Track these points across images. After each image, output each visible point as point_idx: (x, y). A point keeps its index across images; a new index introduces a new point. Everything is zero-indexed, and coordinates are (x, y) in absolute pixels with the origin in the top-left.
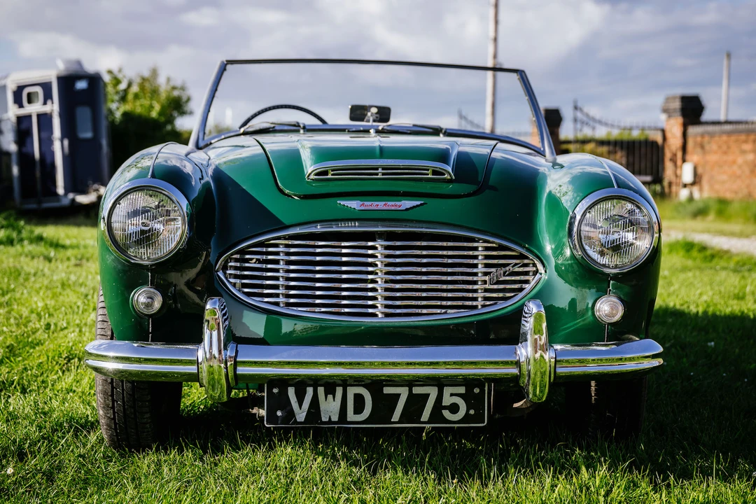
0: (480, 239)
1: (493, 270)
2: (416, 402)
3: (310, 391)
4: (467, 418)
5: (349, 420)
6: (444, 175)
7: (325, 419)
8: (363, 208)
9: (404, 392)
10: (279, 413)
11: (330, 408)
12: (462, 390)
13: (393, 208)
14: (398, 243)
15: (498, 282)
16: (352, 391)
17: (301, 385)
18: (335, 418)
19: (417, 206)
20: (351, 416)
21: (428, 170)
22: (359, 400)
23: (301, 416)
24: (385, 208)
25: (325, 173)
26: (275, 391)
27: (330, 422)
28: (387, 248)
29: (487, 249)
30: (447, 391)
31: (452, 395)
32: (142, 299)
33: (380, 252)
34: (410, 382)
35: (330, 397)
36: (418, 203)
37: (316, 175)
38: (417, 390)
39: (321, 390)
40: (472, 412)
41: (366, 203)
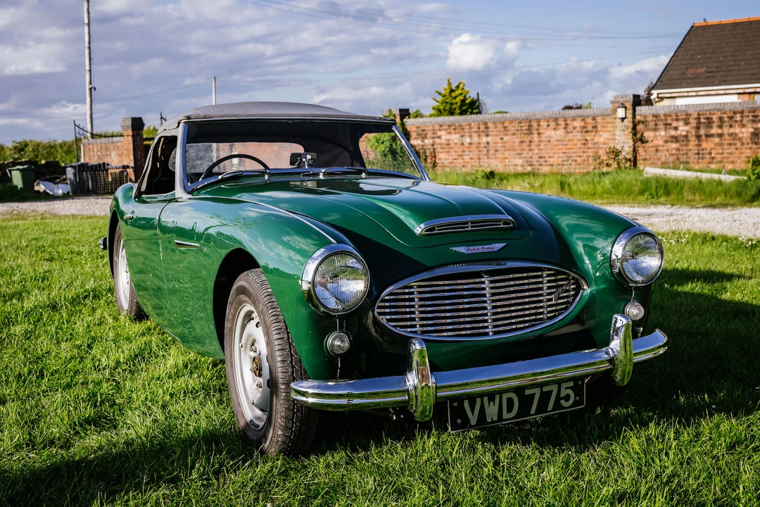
0: (545, 268)
1: (554, 290)
2: (545, 397)
3: (479, 400)
4: (575, 404)
5: (504, 418)
6: (510, 224)
7: (489, 420)
8: (469, 252)
9: (537, 392)
10: (459, 421)
11: (492, 411)
12: (571, 384)
13: (490, 250)
14: (501, 277)
15: (560, 298)
16: (505, 396)
17: (472, 398)
18: (495, 418)
19: (504, 247)
20: (506, 415)
21: (500, 221)
22: (510, 401)
23: (473, 421)
24: (484, 251)
25: (433, 229)
26: (455, 404)
27: (493, 422)
28: (491, 282)
29: (549, 275)
30: (564, 386)
31: (566, 388)
32: (337, 343)
33: (487, 285)
34: (541, 385)
35: (492, 403)
36: (503, 245)
37: (426, 231)
38: (546, 389)
39: (486, 399)
40: (578, 398)
41: (471, 248)
